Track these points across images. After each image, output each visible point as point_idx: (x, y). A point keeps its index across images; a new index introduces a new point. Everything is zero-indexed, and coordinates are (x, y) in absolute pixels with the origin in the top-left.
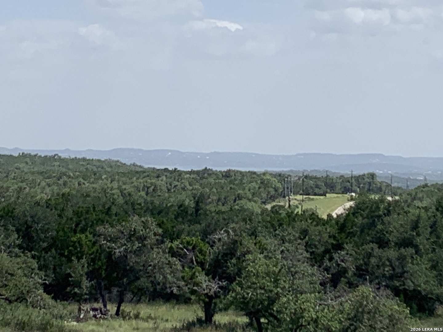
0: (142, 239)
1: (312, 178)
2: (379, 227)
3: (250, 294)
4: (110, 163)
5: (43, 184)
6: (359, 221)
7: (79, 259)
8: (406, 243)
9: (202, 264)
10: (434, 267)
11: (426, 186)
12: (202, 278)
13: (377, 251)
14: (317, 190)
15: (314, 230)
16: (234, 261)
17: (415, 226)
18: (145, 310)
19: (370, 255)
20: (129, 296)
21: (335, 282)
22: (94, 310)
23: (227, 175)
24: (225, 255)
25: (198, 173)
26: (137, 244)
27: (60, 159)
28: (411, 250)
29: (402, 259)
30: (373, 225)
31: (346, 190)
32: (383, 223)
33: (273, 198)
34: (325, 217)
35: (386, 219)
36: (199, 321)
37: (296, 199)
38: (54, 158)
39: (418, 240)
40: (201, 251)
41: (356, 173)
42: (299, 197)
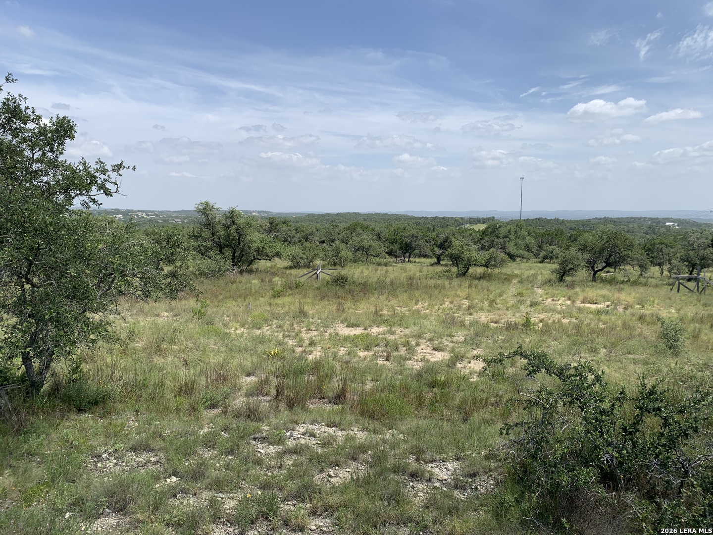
0: (416, 237)
1: (472, 219)
2: (497, 232)
3: (453, 252)
4: (404, 215)
5: (383, 222)
6: (490, 230)
7: (396, 244)
8: (506, 237)
9: (436, 245)
10: (516, 245)
11: (512, 220)
12: (436, 249)
13: (496, 240)
14: (474, 223)
15: (474, 234)
16: (447, 243)
17: (509, 232)
18: (417, 260)
19: (494, 241)
20: (412, 256)
21: (482, 249)
22: (401, 260)
23: (443, 218)
24: (444, 242)
25: (433, 218)
26: (415, 239)
27: (388, 215)
28: (508, 239)
29: (504, 242)
30: (495, 231)
31: (484, 223)
32: (498, 231)
33: (459, 225)
34: (477, 230)
35: (499, 229)
36: (436, 263)
37: (467, 226)
38: (386, 214)
39: (510, 236)
40: (436, 240)
41: (488, 217)
42: (468, 225)
